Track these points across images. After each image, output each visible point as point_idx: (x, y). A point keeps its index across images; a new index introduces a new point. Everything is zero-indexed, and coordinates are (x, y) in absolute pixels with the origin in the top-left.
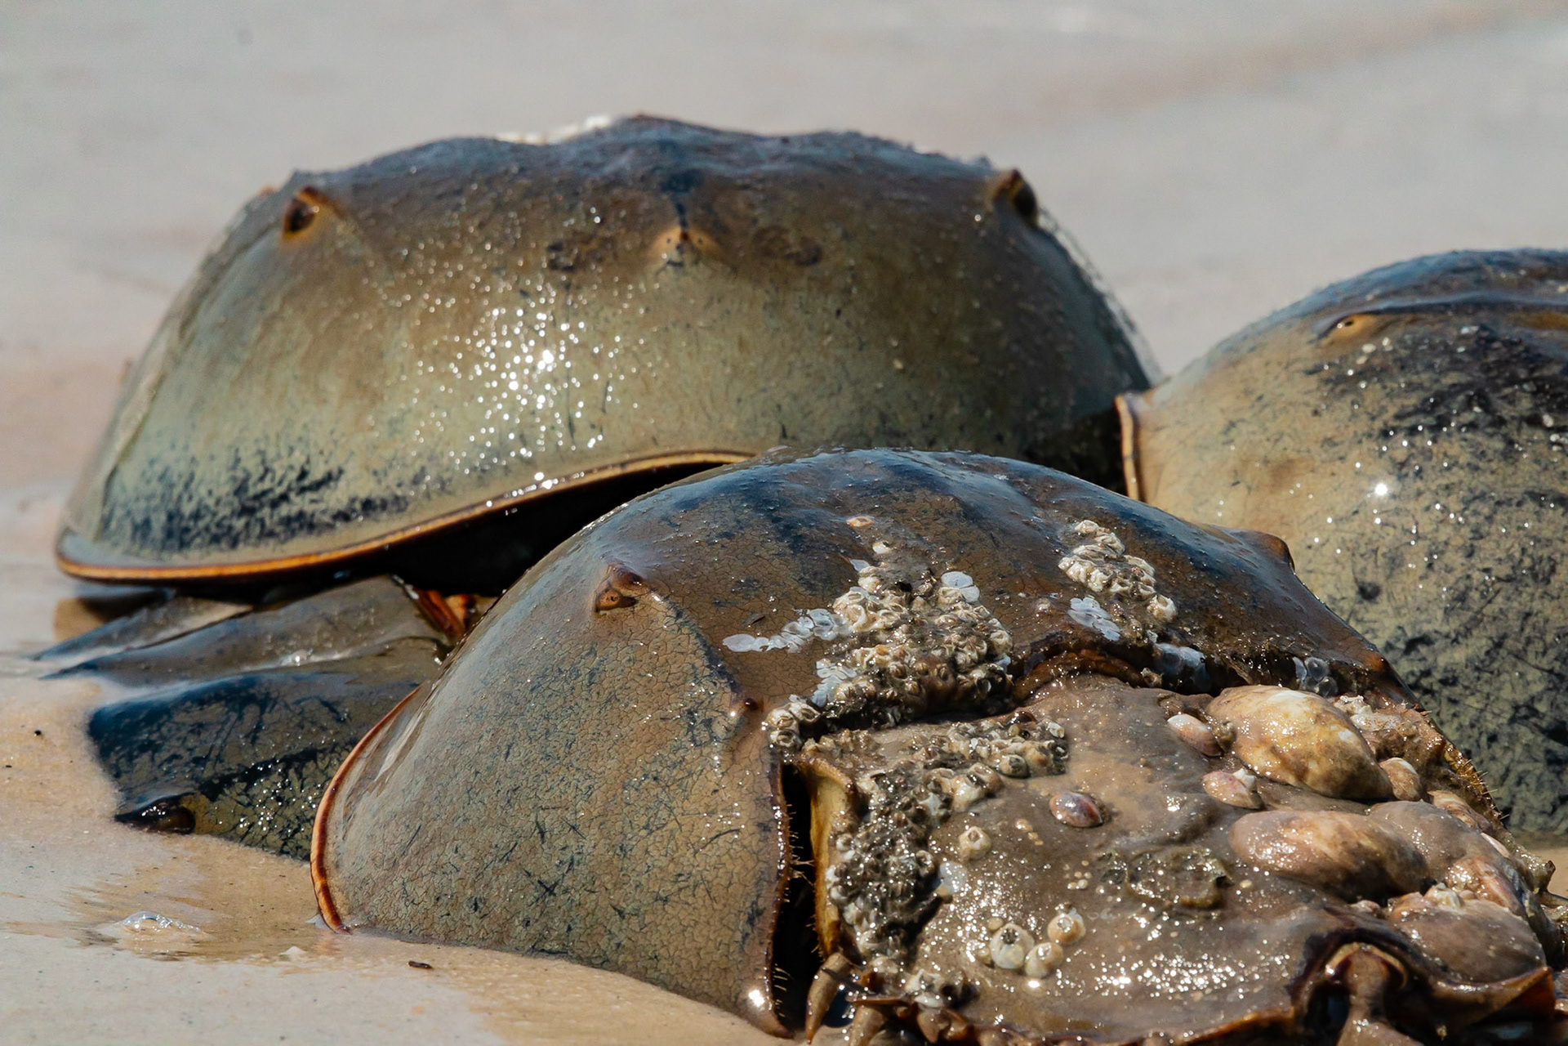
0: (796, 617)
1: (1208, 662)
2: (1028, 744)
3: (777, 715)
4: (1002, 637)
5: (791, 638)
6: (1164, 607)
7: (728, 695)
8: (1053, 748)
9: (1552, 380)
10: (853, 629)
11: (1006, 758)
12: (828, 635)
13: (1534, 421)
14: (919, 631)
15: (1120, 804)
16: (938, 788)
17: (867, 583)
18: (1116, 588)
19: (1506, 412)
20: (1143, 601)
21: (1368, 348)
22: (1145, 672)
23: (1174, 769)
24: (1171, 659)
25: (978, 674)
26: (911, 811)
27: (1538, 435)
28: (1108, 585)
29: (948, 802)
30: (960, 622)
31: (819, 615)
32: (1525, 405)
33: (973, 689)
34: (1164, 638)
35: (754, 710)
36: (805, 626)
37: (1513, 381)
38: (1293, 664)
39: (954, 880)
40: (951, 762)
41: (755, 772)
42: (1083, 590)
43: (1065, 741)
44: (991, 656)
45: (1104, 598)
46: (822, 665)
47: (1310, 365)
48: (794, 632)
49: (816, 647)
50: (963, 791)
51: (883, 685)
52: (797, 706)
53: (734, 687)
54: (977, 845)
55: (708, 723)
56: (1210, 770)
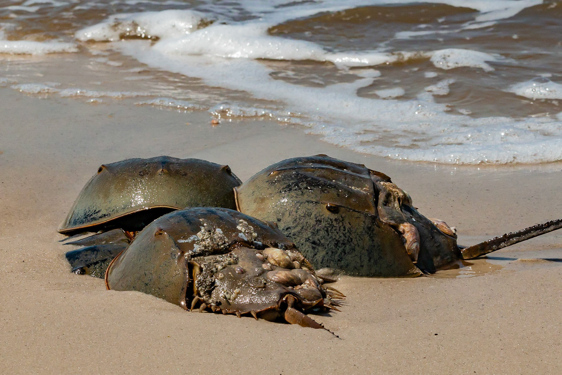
0: (190, 237)
1: (263, 244)
2: (231, 259)
3: (186, 254)
4: (226, 240)
5: (189, 240)
6: (255, 235)
7: (178, 250)
8: (235, 260)
9: (309, 181)
10: (200, 238)
11: (227, 261)
12: (196, 240)
13: (307, 188)
14: (212, 239)
15: (247, 270)
16: (215, 267)
17: (203, 230)
18: (247, 231)
19: (301, 187)
20: (251, 233)
21: (277, 177)
22: (252, 246)
23: (257, 263)
24: (256, 244)
25: (222, 246)
26: (211, 270)
27: (308, 190)
28: (245, 231)
29: (217, 269)
30: (219, 237)
31: (194, 236)
32: (305, 185)
33: (222, 249)
34: (255, 240)
35: (183, 253)
36: (192, 238)
37: (303, 181)
38: (278, 244)
39: (218, 282)
40: (217, 262)
41: (183, 264)
42: (241, 232)
43: (238, 258)
44: (225, 243)
45: (244, 233)
46: (195, 245)
47: (267, 181)
48: (190, 239)
49: (194, 242)
50: (220, 267)
51: (205, 248)
52: (190, 252)
53: (179, 249)
54: (222, 277)
55: (175, 255)
56: (263, 264)
